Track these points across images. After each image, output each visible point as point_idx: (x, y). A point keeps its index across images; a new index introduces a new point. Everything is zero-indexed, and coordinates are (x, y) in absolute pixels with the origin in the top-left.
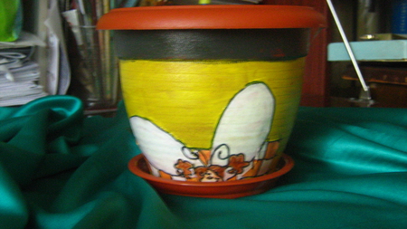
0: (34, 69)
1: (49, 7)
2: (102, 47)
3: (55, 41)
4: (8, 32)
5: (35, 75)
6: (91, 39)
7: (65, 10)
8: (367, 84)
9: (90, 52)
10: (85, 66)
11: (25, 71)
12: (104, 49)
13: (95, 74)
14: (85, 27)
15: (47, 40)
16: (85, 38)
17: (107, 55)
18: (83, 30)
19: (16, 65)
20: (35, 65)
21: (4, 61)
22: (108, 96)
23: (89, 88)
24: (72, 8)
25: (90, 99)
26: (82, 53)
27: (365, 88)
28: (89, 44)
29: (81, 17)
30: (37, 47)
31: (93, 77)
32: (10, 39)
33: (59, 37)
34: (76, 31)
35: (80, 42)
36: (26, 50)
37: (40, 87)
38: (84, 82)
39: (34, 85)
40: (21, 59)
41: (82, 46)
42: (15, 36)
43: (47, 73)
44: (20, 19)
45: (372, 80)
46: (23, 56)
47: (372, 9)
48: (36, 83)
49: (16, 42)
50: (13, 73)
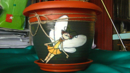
0: (28, 39)
4: (22, 27)
11: (26, 39)
19: (23, 37)
20: (28, 37)
21: (20, 35)
27: (124, 47)
30: (29, 32)
32: (22, 29)
36: (26, 33)
37: (29, 44)
40: (24, 35)
42: (23, 28)
43: (31, 40)
44: (25, 24)
45: (126, 45)
47: (125, 28)
48: (28, 42)
49: (24, 30)
50: (22, 39)
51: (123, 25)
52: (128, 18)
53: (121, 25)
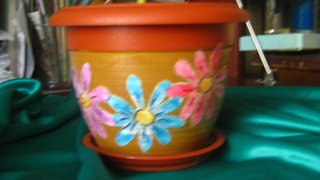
0: (5, 58)
1: (17, 9)
3: (22, 37)
5: (6, 63)
6: (50, 34)
7: (30, 12)
8: (271, 68)
9: (49, 45)
10: (46, 56)
12: (61, 42)
13: (54, 62)
14: (46, 25)
15: (16, 36)
16: (46, 34)
17: (64, 47)
18: (44, 28)
20: (6, 55)
22: (65, 79)
23: (50, 73)
24: (35, 11)
25: (50, 82)
26: (44, 45)
27: (269, 71)
28: (49, 39)
29: (42, 17)
30: (7, 41)
31: (52, 65)
33: (25, 33)
34: (39, 28)
35: (42, 37)
37: (10, 72)
38: (46, 69)
39: (5, 71)
41: (44, 40)
43: (16, 61)
45: (274, 65)
47: (277, 11)
48: (8, 69)
53: (268, 4)
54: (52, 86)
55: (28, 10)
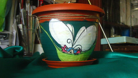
0: (8, 41)
1: (13, 23)
2: (29, 36)
3: (15, 32)
4: (1, 29)
7: (18, 24)
9: (25, 37)
10: (24, 42)
11: (5, 42)
12: (30, 36)
15: (12, 33)
16: (24, 33)
17: (31, 38)
18: (23, 30)
19: (2, 39)
22: (31, 52)
23: (25, 49)
24: (21, 24)
25: (25, 52)
26: (23, 38)
28: (25, 35)
29: (23, 26)
30: (9, 34)
31: (26, 45)
32: (1, 31)
34: (21, 31)
35: (22, 34)
36: (6, 35)
40: (4, 38)
41: (23, 36)
42: (3, 30)
43: (12, 43)
44: (4, 25)
46: (5, 37)
48: (8, 46)
49: (3, 32)
50: (1, 42)
51: (113, 30)
52: (118, 23)
53: (112, 31)
54: (25, 54)
55: (18, 23)
